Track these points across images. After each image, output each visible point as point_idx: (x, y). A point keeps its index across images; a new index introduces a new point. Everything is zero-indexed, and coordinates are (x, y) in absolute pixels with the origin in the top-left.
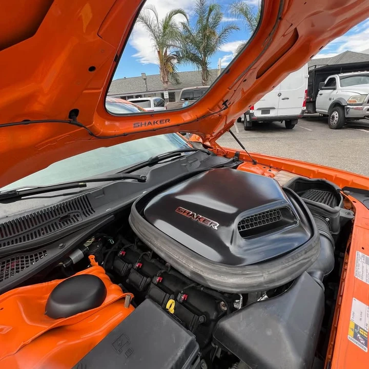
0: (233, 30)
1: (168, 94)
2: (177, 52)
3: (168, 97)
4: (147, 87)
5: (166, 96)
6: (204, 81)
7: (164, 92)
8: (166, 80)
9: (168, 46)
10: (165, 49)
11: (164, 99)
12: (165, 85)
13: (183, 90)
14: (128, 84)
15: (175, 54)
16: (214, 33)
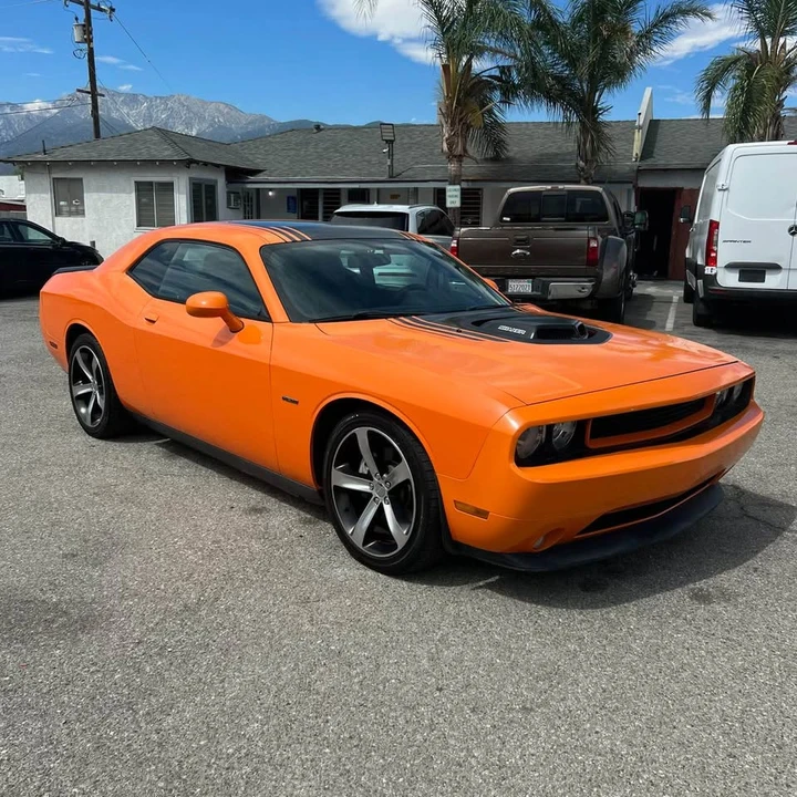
0: (692, 19)
1: (458, 193)
2: (503, 69)
3: (458, 204)
4: (391, 167)
5: (453, 199)
6: (582, 163)
7: (449, 188)
8: (459, 150)
9: (477, 51)
10: (465, 59)
11: (446, 209)
12: (452, 167)
13: (512, 190)
14: (326, 149)
15: (498, 74)
16: (624, 31)
